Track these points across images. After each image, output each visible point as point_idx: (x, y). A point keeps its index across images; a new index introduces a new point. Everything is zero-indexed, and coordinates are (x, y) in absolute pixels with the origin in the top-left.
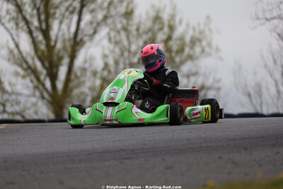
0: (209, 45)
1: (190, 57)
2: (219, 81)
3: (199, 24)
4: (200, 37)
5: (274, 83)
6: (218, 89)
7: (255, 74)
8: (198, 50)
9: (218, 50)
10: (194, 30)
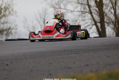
0: (12, 10)
1: (4, 16)
2: (16, 25)
3: (8, 2)
4: (8, 7)
5: (40, 26)
7: (32, 22)
9: (16, 12)
10: (6, 4)
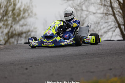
0: (32, 12)
1: (23, 18)
2: (36, 28)
3: (27, 3)
4: (28, 9)
6: (36, 32)
8: (26, 14)
9: (35, 14)
10: (25, 6)
